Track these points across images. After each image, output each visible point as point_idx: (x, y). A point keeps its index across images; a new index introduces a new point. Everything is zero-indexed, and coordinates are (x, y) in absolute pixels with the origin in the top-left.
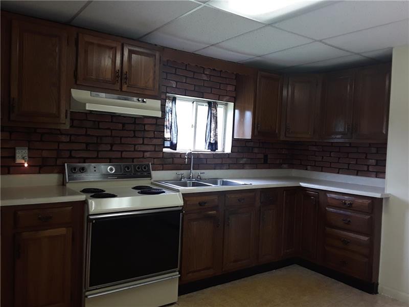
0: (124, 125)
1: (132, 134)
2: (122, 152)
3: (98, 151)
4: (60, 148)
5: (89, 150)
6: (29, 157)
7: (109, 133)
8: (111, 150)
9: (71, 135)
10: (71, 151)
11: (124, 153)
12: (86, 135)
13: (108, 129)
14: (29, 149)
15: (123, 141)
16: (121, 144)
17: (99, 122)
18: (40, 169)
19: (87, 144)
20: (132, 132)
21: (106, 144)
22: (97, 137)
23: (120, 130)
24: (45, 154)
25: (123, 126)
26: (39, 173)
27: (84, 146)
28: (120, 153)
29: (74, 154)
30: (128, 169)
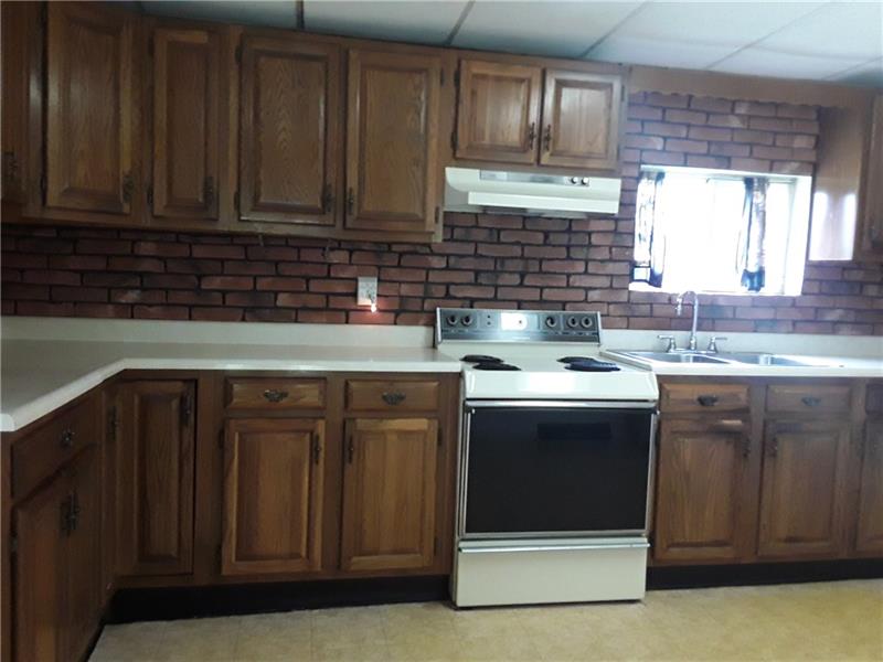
0: (546, 234)
1: (563, 253)
2: (542, 288)
3: (496, 287)
4: (430, 280)
5: (481, 285)
6: (378, 295)
7: (517, 251)
8: (521, 285)
9: (448, 256)
10: (448, 285)
11: (546, 291)
12: (476, 255)
13: (517, 243)
14: (379, 281)
15: (545, 267)
16: (541, 272)
17: (499, 230)
18: (396, 317)
19: (477, 273)
20: (564, 249)
21: (511, 273)
22: (496, 259)
23: (538, 245)
24: (405, 290)
25: (546, 237)
26: (395, 324)
27: (471, 277)
28: (539, 290)
29: (453, 291)
30: (552, 323)
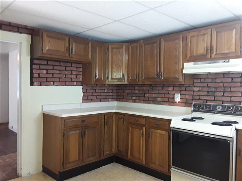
0: (232, 79)
1: (239, 85)
2: (231, 97)
3: (215, 96)
4: (194, 94)
5: (209, 96)
6: (180, 98)
7: (222, 85)
8: (223, 96)
9: (199, 87)
10: (199, 96)
11: (232, 98)
12: (208, 87)
13: (222, 82)
14: (180, 94)
15: (232, 89)
16: (230, 91)
17: (215, 79)
18: (185, 104)
19: (208, 92)
20: (239, 83)
21: (220, 92)
22: (214, 87)
23: (230, 82)
24: (187, 97)
25: (232, 80)
26: (185, 106)
27: (206, 93)
28: (230, 98)
29: (201, 97)
